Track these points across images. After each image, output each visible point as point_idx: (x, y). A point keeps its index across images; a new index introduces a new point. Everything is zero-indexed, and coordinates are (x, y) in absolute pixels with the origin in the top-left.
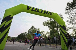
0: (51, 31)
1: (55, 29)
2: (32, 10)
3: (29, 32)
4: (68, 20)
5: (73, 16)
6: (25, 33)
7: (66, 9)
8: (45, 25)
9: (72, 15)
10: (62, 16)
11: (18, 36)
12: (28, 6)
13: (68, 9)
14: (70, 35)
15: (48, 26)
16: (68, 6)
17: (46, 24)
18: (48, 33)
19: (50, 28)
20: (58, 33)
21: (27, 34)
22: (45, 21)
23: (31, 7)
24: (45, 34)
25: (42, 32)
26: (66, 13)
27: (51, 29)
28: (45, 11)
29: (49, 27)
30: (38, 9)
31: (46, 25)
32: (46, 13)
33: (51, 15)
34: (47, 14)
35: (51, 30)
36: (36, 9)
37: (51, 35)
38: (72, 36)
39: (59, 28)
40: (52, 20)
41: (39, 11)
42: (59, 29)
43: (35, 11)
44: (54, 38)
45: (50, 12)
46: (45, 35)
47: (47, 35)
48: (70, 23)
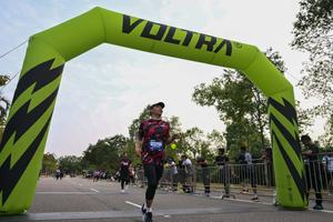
0: (228, 129)
1: (248, 116)
2: (146, 33)
3: (131, 133)
4: (306, 74)
5: (327, 58)
6: (117, 137)
7: (298, 26)
8: (202, 103)
9: (326, 50)
10: (277, 57)
11: (86, 153)
12: (126, 19)
13: (306, 26)
14: (316, 142)
15: (216, 104)
16: (305, 12)
17: (205, 96)
18: (216, 135)
19: (225, 114)
20: (262, 137)
21: (124, 143)
22: (203, 85)
23: (140, 21)
24: (205, 139)
25: (189, 132)
26: (299, 43)
27: (227, 117)
28: (202, 36)
29: (218, 108)
30: (173, 30)
31: (206, 100)
32: (205, 46)
33: (229, 52)
34: (210, 49)
35: (231, 121)
36: (163, 28)
37: (229, 144)
38: (322, 145)
39: (266, 112)
40: (235, 78)
41: (174, 38)
42: (265, 117)
43: (160, 39)
44: (242, 158)
45: (225, 42)
46: (205, 146)
47: (213, 143)
48: (313, 87)
